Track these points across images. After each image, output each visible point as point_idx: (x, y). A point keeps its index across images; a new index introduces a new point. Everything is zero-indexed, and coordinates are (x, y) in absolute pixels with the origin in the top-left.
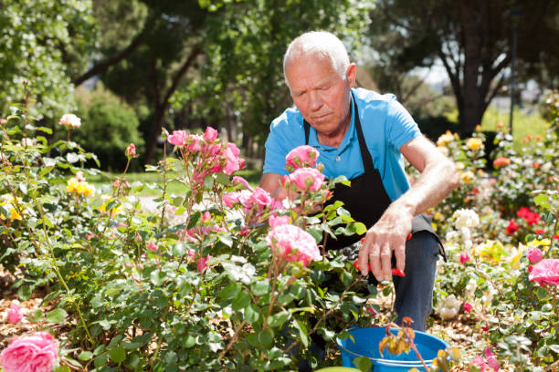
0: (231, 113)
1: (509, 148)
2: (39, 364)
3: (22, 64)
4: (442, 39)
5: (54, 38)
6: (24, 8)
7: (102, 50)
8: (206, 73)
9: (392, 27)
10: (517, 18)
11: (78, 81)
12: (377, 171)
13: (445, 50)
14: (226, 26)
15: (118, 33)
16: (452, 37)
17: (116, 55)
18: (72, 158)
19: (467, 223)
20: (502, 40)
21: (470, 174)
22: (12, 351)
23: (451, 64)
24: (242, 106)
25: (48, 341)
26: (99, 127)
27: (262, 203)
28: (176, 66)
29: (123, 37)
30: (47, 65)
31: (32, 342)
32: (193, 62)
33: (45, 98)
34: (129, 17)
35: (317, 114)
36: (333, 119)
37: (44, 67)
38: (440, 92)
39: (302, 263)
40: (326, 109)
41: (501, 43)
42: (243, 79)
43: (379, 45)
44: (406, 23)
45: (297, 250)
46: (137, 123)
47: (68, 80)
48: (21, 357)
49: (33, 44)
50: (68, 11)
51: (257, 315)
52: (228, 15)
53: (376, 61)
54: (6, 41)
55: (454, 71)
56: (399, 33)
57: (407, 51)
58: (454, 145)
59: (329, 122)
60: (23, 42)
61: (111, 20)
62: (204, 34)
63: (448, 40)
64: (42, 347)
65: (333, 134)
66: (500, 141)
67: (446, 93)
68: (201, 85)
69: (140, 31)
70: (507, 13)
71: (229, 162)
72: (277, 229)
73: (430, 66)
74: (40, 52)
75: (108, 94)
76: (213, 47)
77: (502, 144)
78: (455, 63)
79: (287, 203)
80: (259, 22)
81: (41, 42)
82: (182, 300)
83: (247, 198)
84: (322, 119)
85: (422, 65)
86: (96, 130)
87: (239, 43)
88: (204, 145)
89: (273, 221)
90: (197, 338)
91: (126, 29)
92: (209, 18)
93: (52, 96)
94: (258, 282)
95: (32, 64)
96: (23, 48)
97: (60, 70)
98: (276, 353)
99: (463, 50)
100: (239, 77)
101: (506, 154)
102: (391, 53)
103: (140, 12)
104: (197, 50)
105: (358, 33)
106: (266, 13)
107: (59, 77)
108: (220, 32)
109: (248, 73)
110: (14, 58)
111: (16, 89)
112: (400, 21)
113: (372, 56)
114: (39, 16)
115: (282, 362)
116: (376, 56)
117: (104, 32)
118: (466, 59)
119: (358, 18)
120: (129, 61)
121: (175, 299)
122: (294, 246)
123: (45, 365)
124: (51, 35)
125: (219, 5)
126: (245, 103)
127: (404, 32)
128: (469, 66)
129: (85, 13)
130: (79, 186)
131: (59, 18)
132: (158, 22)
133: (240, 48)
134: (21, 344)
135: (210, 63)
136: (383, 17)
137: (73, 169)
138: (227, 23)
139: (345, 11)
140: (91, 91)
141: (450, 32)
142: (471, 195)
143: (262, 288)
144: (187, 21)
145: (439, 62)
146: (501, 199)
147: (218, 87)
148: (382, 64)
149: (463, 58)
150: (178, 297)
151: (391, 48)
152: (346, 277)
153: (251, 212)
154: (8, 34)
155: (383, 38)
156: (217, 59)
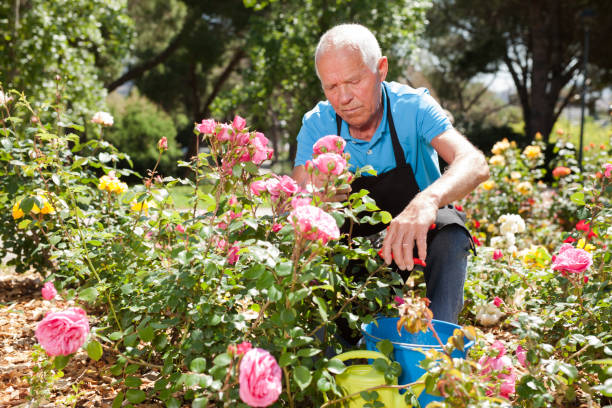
0: (277, 123)
1: (570, 157)
2: (71, 337)
3: (53, 67)
4: (509, 42)
5: (87, 39)
6: (55, 7)
7: (137, 53)
8: (249, 78)
9: (453, 29)
10: (589, 19)
11: (111, 87)
12: (409, 166)
13: (511, 55)
14: (271, 27)
15: (154, 34)
16: (520, 40)
17: (153, 59)
18: (104, 157)
19: (512, 228)
20: (575, 44)
21: (527, 185)
22: (46, 324)
23: (518, 69)
24: (288, 114)
25: (81, 316)
26: (134, 136)
27: (288, 190)
28: (217, 71)
29: (160, 39)
30: (79, 68)
31: (65, 315)
32: (236, 67)
33: (76, 104)
34: (166, 17)
35: (347, 107)
36: (363, 112)
37: (75, 69)
38: (505, 101)
39: (321, 240)
40: (356, 102)
41: (572, 48)
42: (289, 84)
43: (439, 49)
44: (468, 25)
45: (316, 228)
46: (174, 133)
47: (102, 84)
48: (55, 330)
49: (64, 46)
50: (102, 10)
51: (280, 295)
52: (274, 16)
53: (435, 66)
54: (36, 42)
55: (521, 77)
56: (461, 36)
57: (469, 55)
58: (510, 153)
59: (359, 115)
60: (54, 44)
61: (147, 21)
62: (248, 36)
63: (514, 43)
64: (75, 320)
65: (365, 127)
66: (560, 149)
67: (512, 102)
68: (244, 90)
69: (178, 32)
70: (580, 12)
71: (257, 152)
72: (298, 209)
73: (495, 71)
74: (72, 54)
75: (144, 101)
76: (256, 49)
77: (562, 153)
78: (522, 68)
79: (310, 188)
80: (307, 23)
81: (73, 44)
82: (209, 282)
83: (274, 186)
84: (352, 112)
85: (486, 71)
86: (130, 140)
87: (284, 45)
88: (232, 134)
89: (295, 202)
90: (223, 317)
91: (164, 29)
92: (252, 18)
93: (84, 103)
94: (282, 264)
95: (62, 66)
96: (53, 50)
97: (92, 73)
98: (299, 332)
99: (530, 55)
100: (284, 82)
101: (566, 163)
102: (452, 57)
103: (179, 11)
104: (240, 54)
105: (415, 35)
106: (314, 12)
107: (91, 82)
108: (265, 33)
109: (294, 77)
110: (44, 60)
111: (46, 93)
112: (462, 22)
113: (431, 61)
114: (70, 15)
115: (304, 340)
116: (436, 60)
117: (139, 33)
118: (534, 64)
119: (414, 18)
120: (166, 65)
121: (202, 281)
122: (314, 224)
123: (78, 338)
124: (83, 37)
125: (264, 4)
126: (291, 111)
127: (466, 34)
128: (537, 72)
129: (120, 12)
130: (111, 184)
131: (92, 17)
132: (198, 23)
133: (286, 51)
134: (55, 318)
135: (253, 68)
136: (443, 17)
137: (105, 168)
138: (272, 23)
139: (400, 11)
140: (126, 98)
141: (517, 35)
142: (525, 205)
143: (285, 269)
144: (230, 21)
145: (504, 67)
146: (560, 211)
147: (262, 93)
148: (442, 70)
149: (530, 62)
150: (206, 279)
151: (452, 52)
152: (370, 264)
153: (278, 200)
154: (36, 34)
155: (442, 41)
156: (261, 63)
